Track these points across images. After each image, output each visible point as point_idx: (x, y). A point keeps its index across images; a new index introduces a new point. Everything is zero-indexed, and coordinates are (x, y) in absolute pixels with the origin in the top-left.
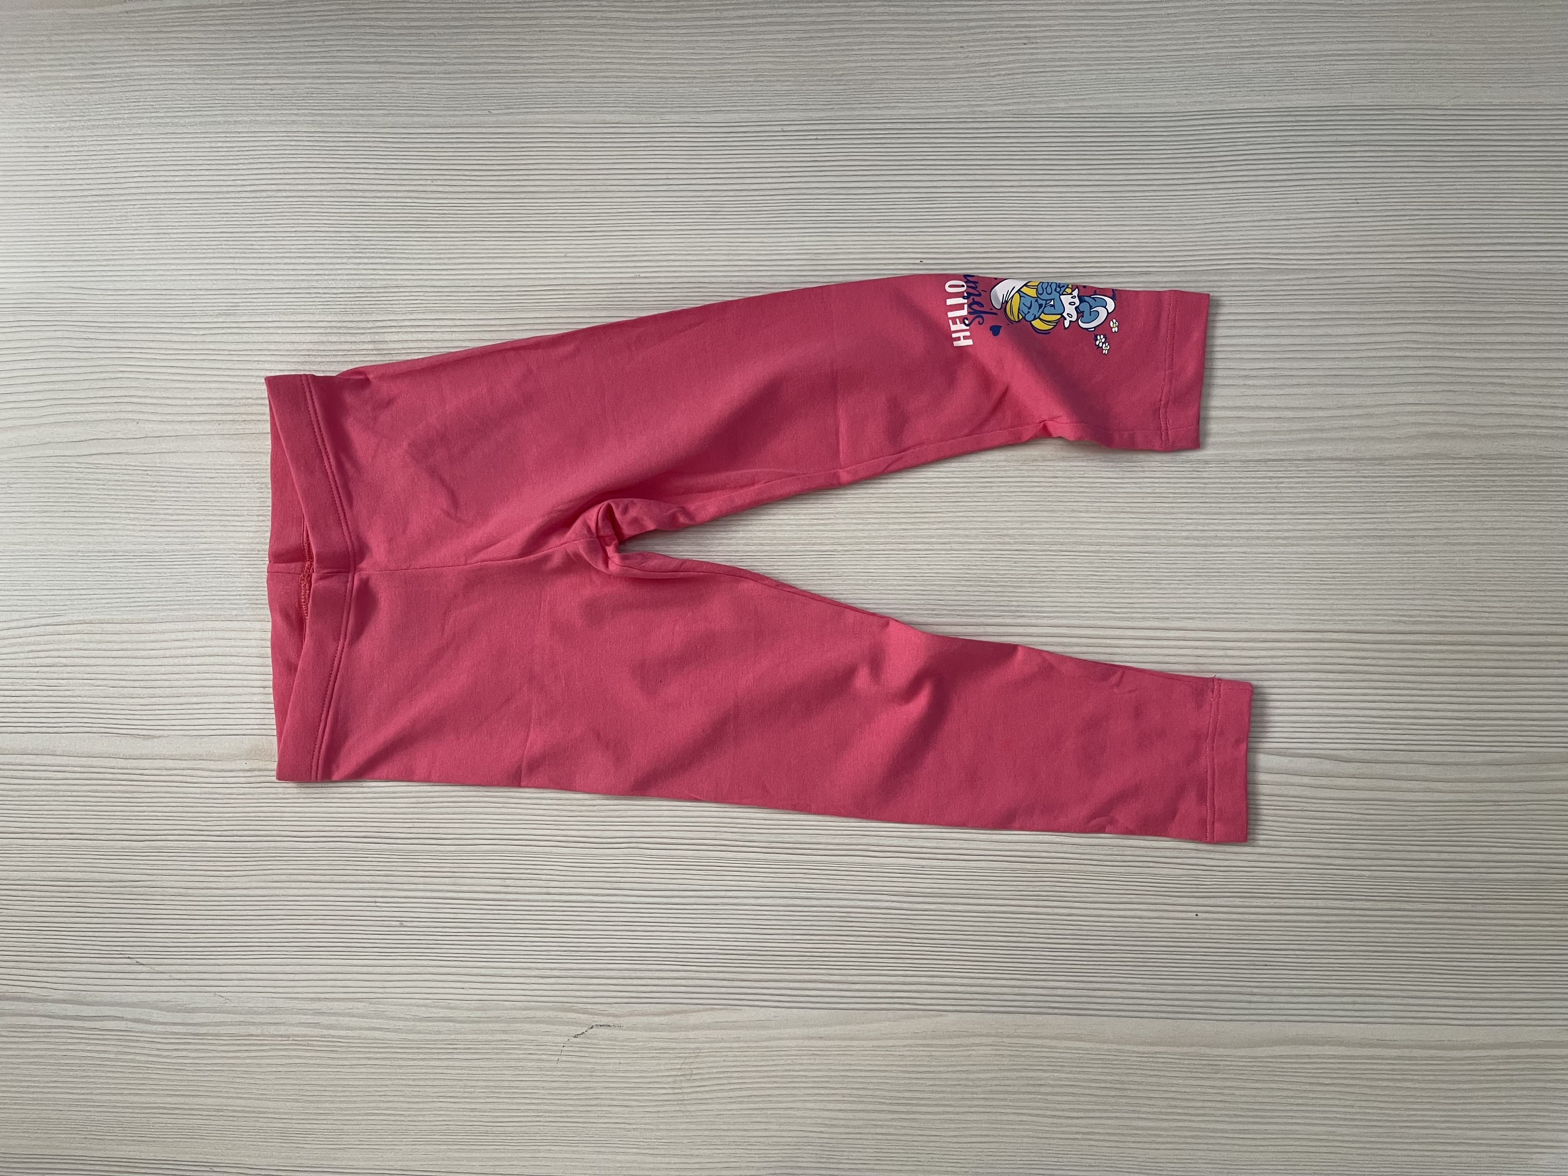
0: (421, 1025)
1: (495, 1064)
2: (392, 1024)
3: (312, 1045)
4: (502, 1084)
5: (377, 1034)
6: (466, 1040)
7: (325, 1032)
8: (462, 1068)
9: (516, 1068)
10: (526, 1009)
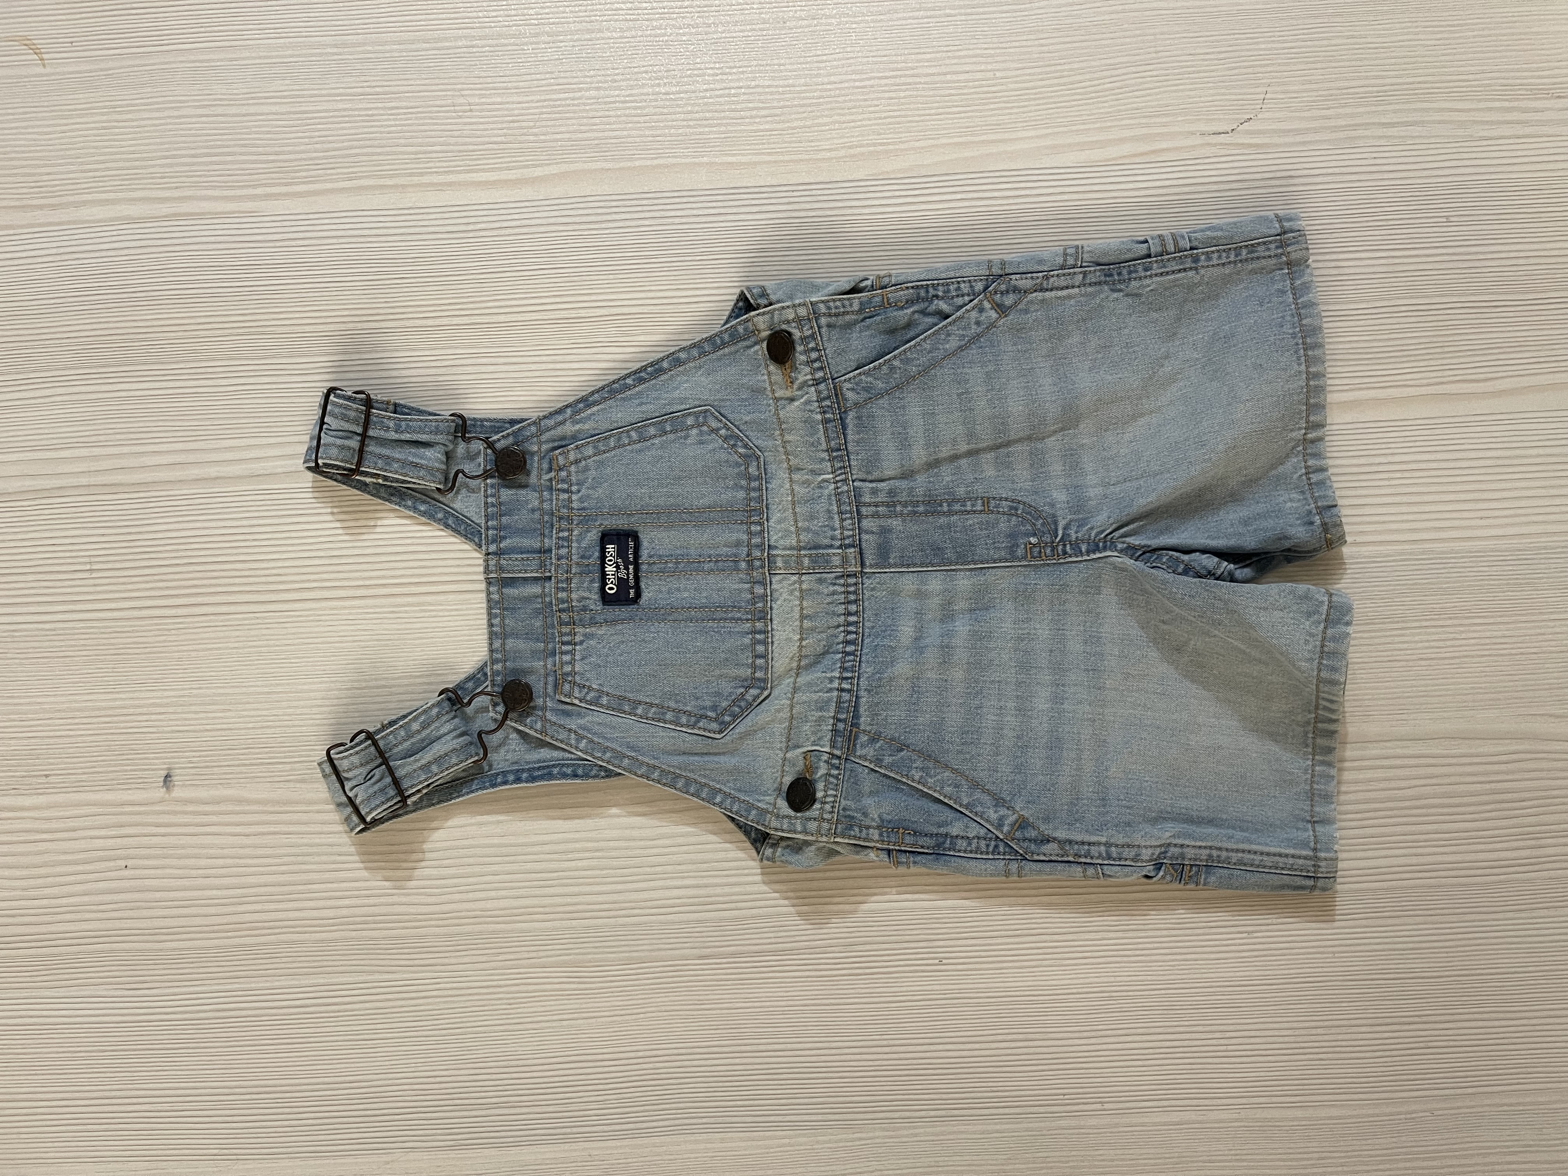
0: (1416, 116)
1: (1332, 85)
2: (1446, 116)
3: (1527, 90)
4: (1324, 65)
5: (1460, 105)
6: (1366, 106)
7: (1516, 104)
8: (1367, 78)
9: (1310, 82)
10: (1304, 143)
